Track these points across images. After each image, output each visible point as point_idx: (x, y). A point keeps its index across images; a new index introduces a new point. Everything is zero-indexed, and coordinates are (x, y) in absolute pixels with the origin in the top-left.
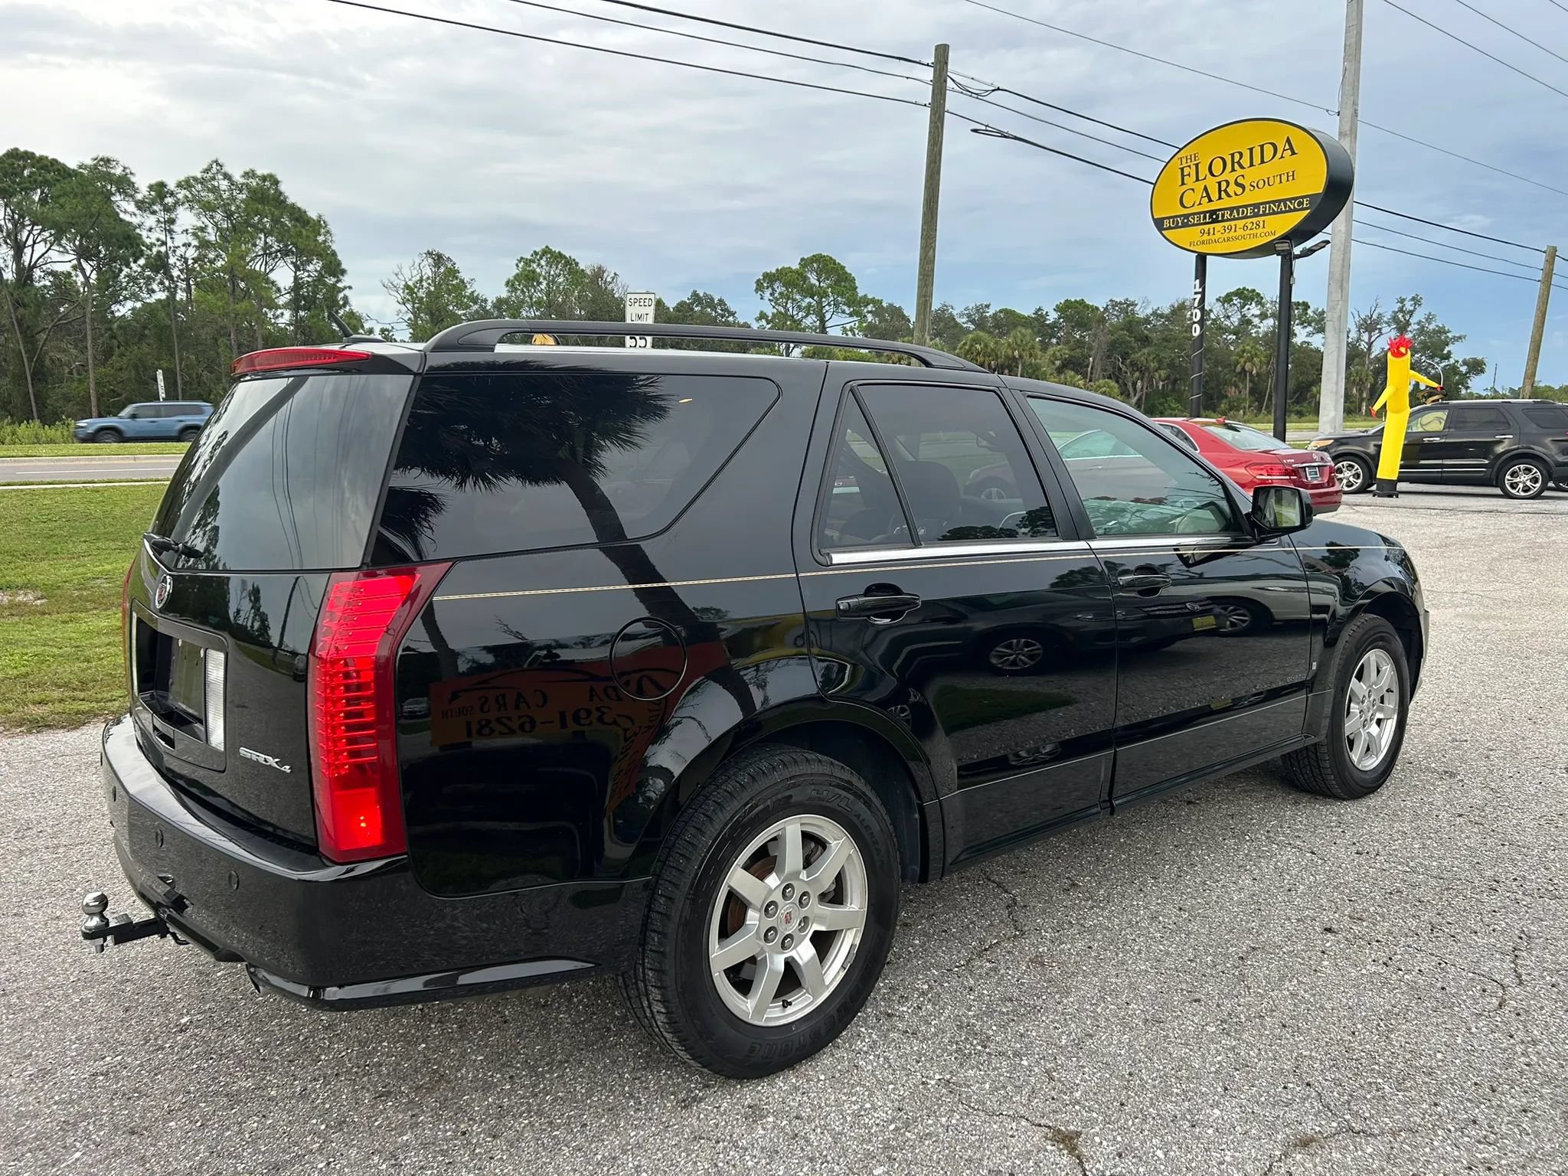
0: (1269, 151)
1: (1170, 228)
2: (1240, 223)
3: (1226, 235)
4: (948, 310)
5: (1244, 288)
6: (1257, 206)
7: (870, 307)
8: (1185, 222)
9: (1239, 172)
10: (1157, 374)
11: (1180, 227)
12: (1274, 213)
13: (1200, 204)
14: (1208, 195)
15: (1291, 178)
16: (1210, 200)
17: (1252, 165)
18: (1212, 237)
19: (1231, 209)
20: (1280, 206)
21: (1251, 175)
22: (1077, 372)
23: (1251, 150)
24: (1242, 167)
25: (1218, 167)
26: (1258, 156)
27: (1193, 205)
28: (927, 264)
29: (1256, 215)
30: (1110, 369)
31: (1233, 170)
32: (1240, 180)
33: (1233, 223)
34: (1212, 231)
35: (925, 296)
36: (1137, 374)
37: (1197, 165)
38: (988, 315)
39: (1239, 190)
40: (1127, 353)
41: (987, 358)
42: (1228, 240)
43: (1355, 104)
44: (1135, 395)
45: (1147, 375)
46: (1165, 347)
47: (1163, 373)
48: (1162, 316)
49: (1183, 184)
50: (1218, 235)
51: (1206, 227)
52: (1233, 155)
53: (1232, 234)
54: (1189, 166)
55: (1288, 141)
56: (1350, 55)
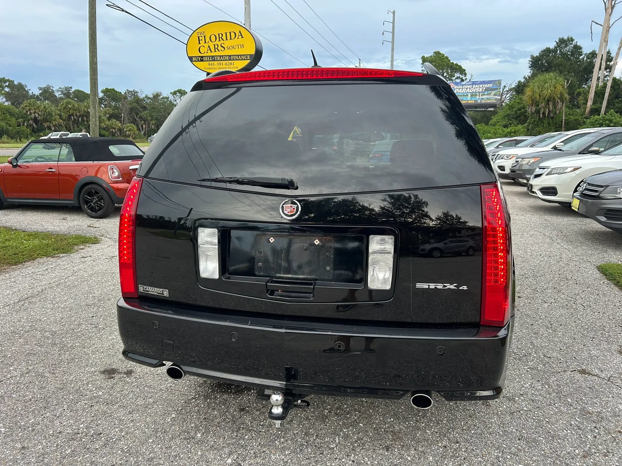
0: (233, 35)
1: (195, 61)
2: (224, 62)
3: (219, 66)
4: (50, 88)
5: (181, 89)
6: (230, 56)
7: (7, 84)
8: (202, 59)
9: (222, 42)
10: (151, 122)
11: (200, 61)
12: (237, 60)
13: (207, 53)
14: (210, 49)
15: (242, 47)
16: (211, 52)
17: (227, 39)
18: (213, 66)
19: (220, 56)
20: (240, 57)
21: (227, 44)
22: (117, 120)
23: (226, 33)
24: (223, 40)
25: (213, 38)
26: (230, 36)
27: (204, 53)
28: (94, 64)
29: (230, 60)
30: (131, 119)
31: (219, 40)
32: (223, 45)
33: (221, 62)
34: (213, 64)
35: (94, 80)
36: (143, 122)
37: (205, 36)
38: (71, 92)
39: (223, 49)
40: (137, 113)
41: (74, 112)
42: (220, 68)
43: (250, 21)
44: (143, 131)
45: (147, 122)
46: (153, 111)
47: (153, 122)
48: (149, 98)
49: (199, 43)
50: (215, 66)
51: (211, 62)
52: (219, 34)
53: (221, 66)
54: (202, 36)
55: (240, 32)
56: (247, 2)
